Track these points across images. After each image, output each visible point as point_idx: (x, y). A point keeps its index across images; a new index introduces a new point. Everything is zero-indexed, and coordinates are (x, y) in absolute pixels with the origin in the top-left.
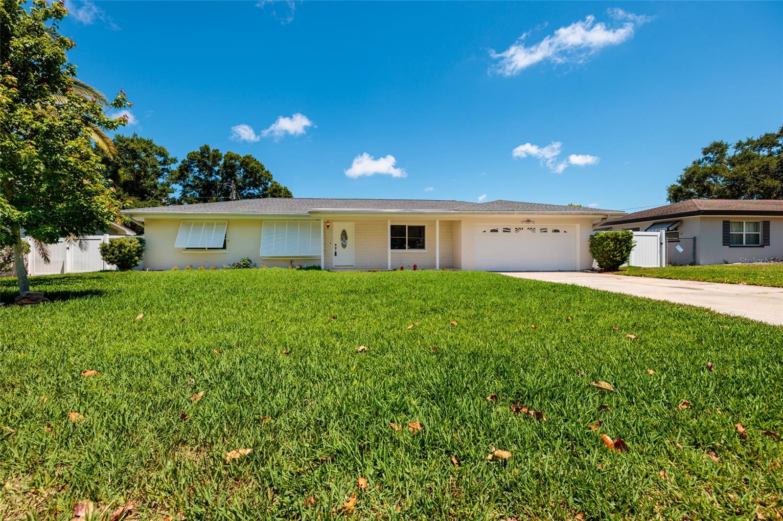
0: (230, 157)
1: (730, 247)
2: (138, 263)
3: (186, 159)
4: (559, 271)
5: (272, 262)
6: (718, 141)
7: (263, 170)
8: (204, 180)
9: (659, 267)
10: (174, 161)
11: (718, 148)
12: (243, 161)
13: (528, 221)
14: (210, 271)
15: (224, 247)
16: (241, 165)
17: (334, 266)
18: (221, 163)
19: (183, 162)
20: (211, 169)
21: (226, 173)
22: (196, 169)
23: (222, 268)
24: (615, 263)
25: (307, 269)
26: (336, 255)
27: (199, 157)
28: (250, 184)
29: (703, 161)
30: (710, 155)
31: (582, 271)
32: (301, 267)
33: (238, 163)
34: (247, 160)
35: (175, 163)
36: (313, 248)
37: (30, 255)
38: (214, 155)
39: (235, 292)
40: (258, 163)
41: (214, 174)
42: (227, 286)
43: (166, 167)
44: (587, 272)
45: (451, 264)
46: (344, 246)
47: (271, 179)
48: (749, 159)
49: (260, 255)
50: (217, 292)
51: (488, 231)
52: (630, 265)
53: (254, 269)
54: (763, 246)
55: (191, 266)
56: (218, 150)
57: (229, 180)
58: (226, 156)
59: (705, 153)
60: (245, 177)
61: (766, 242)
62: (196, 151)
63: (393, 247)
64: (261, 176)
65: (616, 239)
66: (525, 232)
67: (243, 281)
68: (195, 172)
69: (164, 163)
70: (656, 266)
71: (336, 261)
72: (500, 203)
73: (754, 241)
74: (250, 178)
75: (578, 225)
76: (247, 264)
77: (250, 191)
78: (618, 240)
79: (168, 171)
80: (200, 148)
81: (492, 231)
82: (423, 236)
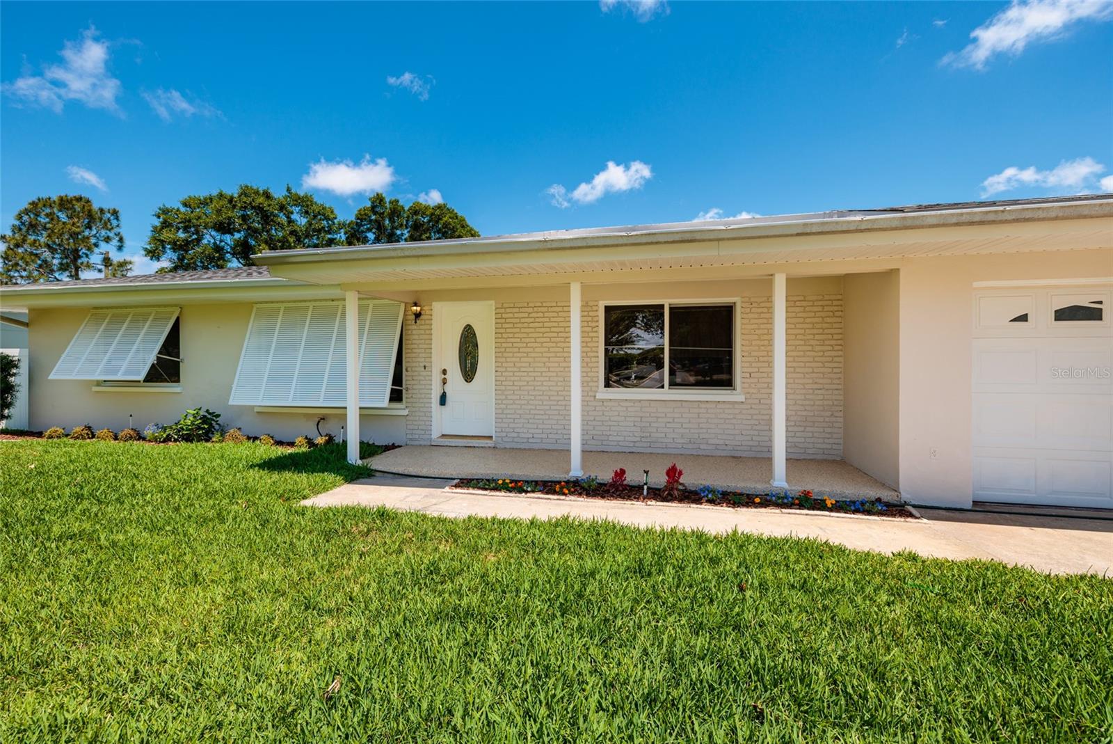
17: (435, 434)
20: (389, 234)
22: (371, 236)
26: (443, 400)
33: (426, 219)
38: (391, 210)
43: (335, 236)
49: (231, 403)
63: (611, 381)
71: (443, 422)
81: (1062, 315)
82: (729, 342)
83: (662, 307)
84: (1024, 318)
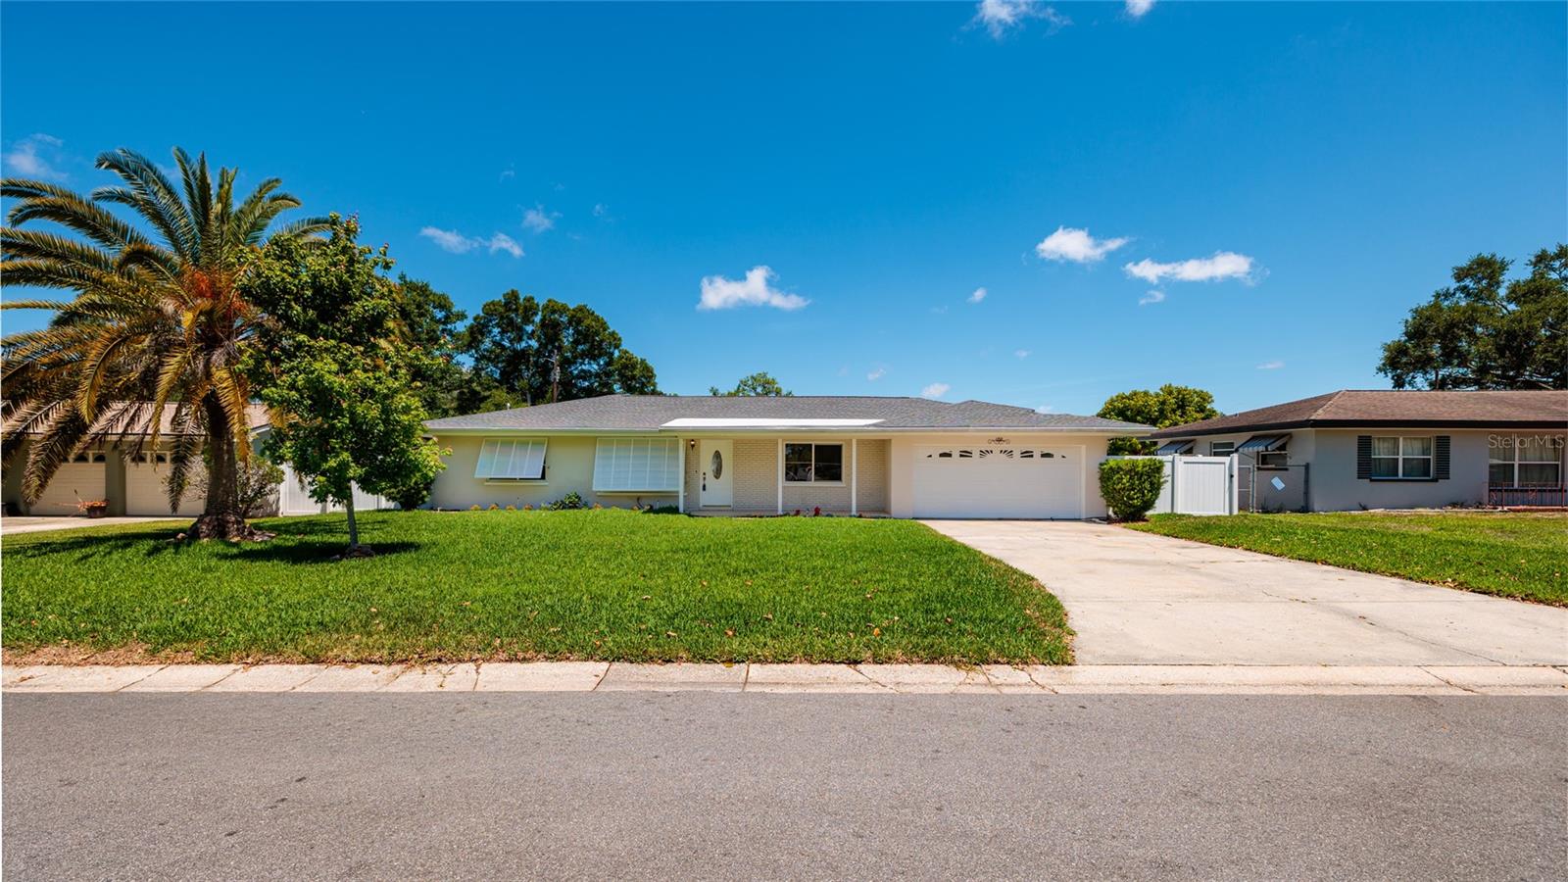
0: (552, 308)
1: (1372, 480)
2: (426, 499)
3: (482, 314)
4: (1052, 520)
5: (611, 499)
6: (1486, 254)
7: (605, 330)
8: (509, 347)
9: (1227, 514)
10: (462, 316)
11: (1487, 269)
12: (573, 316)
13: (999, 440)
14: (523, 513)
15: (543, 477)
16: (570, 323)
17: (701, 505)
18: (537, 319)
19: (475, 319)
20: (520, 330)
21: (545, 334)
22: (496, 330)
23: (540, 508)
24: (1132, 510)
25: (657, 512)
26: (704, 489)
27: (502, 310)
28: (583, 355)
29: (1454, 294)
30: (1469, 282)
31: (1089, 520)
32: (651, 507)
33: (564, 319)
34: (579, 315)
35: (462, 320)
36: (669, 479)
37: (282, 487)
38: (525, 307)
39: (556, 547)
40: (597, 319)
41: (525, 337)
42: (548, 540)
43: (449, 326)
44: (1094, 522)
45: (878, 507)
46: (718, 473)
47: (620, 345)
48: (1539, 294)
49: (594, 489)
50: (536, 547)
51: (936, 455)
52: (1175, 511)
53: (584, 511)
54: (1435, 480)
55: (497, 505)
56: (533, 299)
57: (550, 347)
58: (545, 307)
59: (1459, 277)
60: (576, 342)
61: (1443, 472)
62: (497, 299)
63: (788, 478)
64: (602, 341)
65: (1132, 471)
66: (996, 457)
67: (566, 533)
68: (495, 336)
69: (447, 320)
70: (1221, 513)
71: (705, 499)
72: (971, 405)
73: (1419, 471)
74: (584, 343)
75: (1084, 447)
76: (574, 503)
77: (584, 367)
78: (1137, 473)
79: (450, 333)
80: (504, 296)
81: (941, 455)
82: (840, 461)
83: (811, 445)
84: (930, 456)
